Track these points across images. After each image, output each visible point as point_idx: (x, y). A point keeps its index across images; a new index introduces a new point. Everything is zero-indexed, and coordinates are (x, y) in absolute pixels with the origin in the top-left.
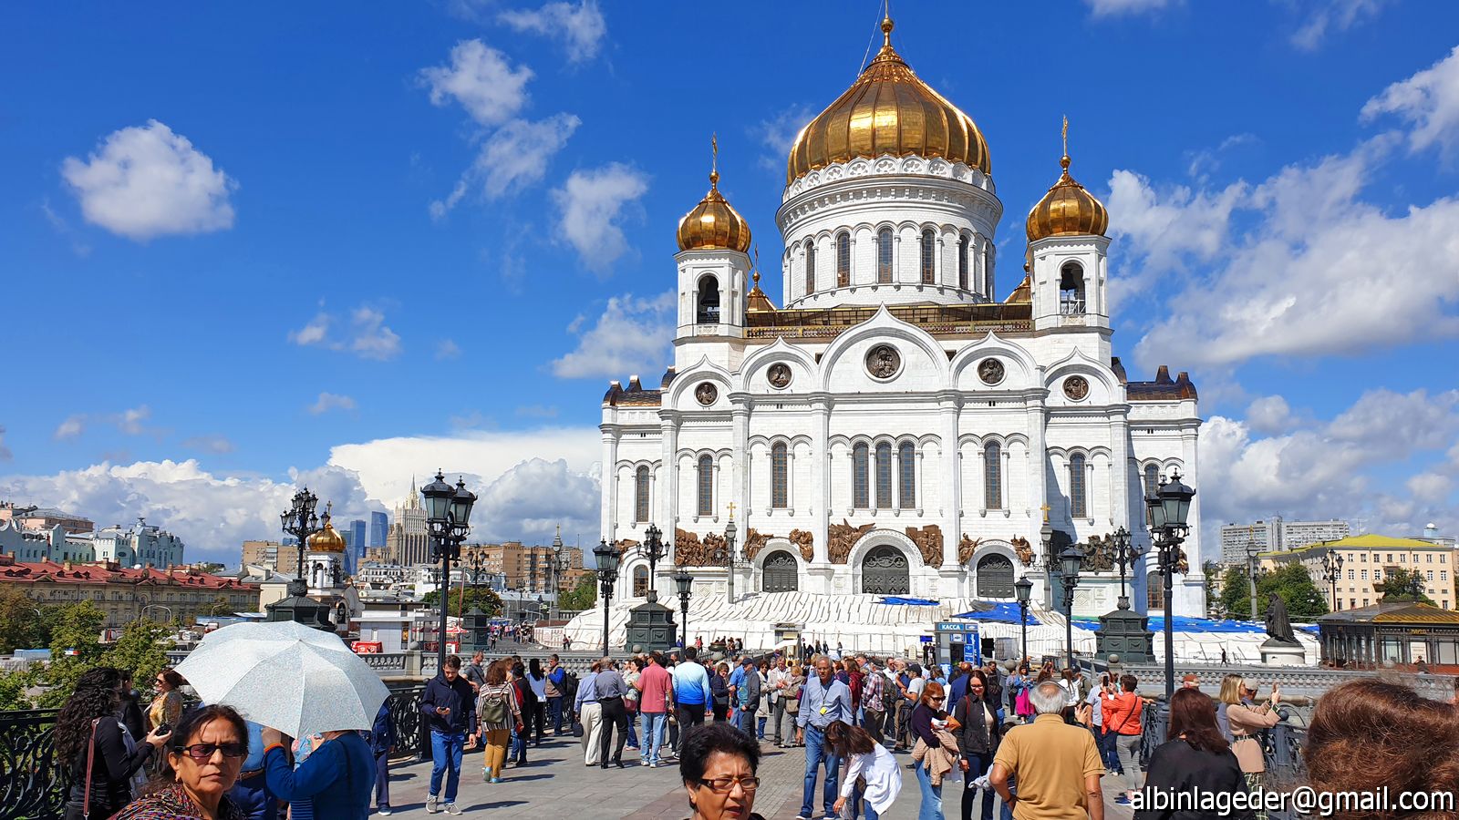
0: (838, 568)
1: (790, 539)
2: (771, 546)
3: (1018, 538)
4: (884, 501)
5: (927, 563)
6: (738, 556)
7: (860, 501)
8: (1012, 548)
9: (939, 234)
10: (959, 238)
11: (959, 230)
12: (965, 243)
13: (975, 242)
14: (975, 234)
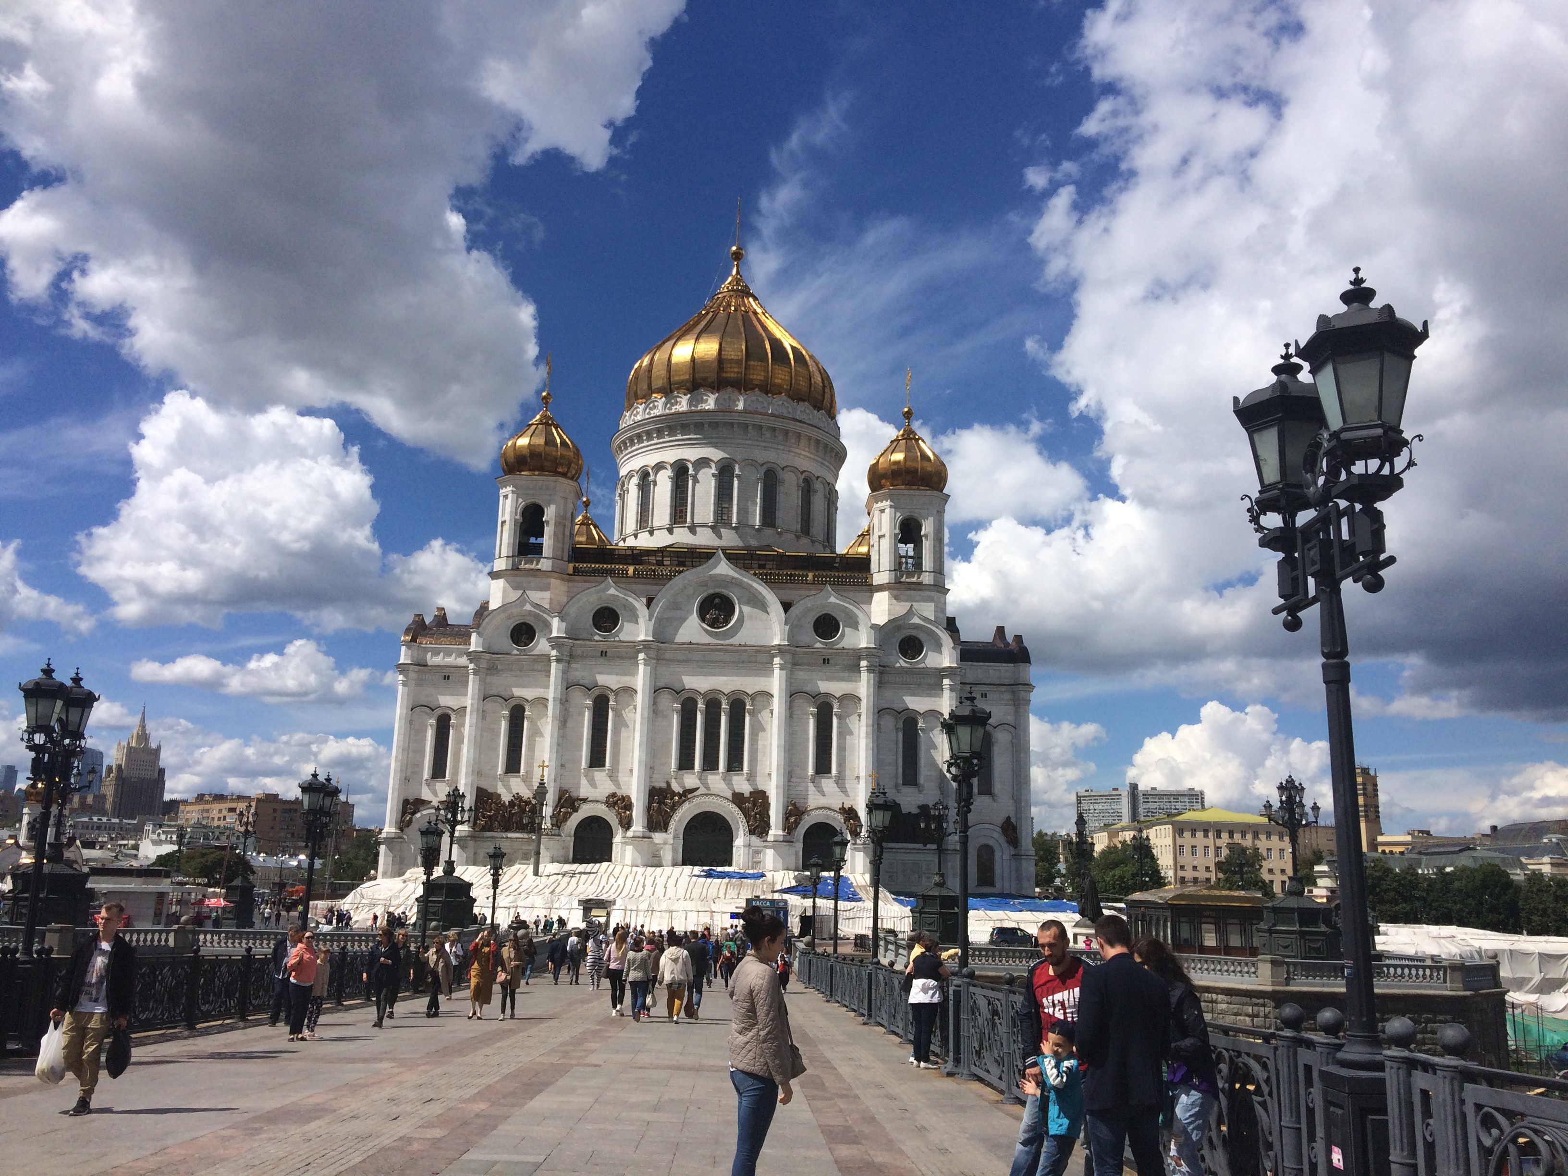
0: (658, 837)
1: (607, 802)
2: (585, 811)
3: (846, 806)
4: (710, 764)
5: (752, 832)
6: (547, 824)
7: (685, 763)
8: (841, 818)
9: (782, 475)
10: (801, 480)
11: (802, 473)
12: (807, 486)
13: (818, 485)
14: (818, 478)
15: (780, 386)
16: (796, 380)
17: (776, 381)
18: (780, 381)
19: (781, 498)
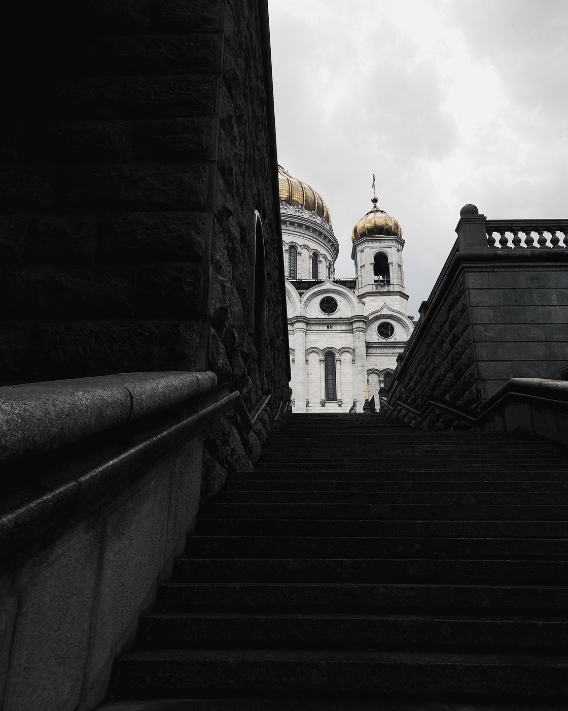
9: (299, 250)
10: (311, 254)
11: (312, 250)
12: (315, 257)
13: (321, 258)
14: (322, 255)
15: (297, 202)
16: (306, 199)
17: (294, 198)
18: (296, 199)
19: (299, 262)
